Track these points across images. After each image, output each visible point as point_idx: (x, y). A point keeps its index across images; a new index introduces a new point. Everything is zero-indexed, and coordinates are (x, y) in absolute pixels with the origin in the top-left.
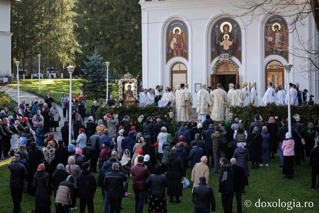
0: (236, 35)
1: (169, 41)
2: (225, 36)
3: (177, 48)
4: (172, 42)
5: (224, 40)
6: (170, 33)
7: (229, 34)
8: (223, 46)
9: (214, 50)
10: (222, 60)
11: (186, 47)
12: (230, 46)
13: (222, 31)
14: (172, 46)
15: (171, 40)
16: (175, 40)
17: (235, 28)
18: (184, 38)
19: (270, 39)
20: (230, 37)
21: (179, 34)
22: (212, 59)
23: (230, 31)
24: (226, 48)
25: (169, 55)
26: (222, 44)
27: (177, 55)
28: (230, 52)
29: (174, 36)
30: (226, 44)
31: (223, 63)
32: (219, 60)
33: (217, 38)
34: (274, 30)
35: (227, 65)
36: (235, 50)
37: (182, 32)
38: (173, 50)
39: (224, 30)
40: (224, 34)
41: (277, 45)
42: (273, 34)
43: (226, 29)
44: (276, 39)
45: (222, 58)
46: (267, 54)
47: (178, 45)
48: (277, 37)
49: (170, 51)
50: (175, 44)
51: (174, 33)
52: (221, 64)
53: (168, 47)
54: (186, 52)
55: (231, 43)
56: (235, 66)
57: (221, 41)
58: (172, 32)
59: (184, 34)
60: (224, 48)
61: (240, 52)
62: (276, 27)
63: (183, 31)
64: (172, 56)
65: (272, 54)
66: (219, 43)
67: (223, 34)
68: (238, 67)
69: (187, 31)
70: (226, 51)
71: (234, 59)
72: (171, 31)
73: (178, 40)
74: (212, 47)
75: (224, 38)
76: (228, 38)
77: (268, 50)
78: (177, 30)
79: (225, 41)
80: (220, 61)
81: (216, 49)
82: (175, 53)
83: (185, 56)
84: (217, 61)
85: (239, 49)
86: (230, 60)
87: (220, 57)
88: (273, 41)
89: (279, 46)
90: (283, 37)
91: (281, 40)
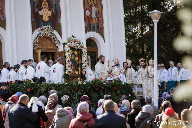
0: (55, 4)
5: (43, 8)
8: (42, 16)
11: (3, 13)
12: (49, 17)
19: (88, 13)
24: (46, 19)
26: (41, 13)
30: (45, 13)
32: (40, 34)
33: (36, 6)
36: (55, 22)
41: (94, 21)
42: (90, 8)
45: (45, 30)
46: (86, 30)
48: (93, 11)
54: (2, 19)
55: (50, 13)
57: (40, 10)
60: (44, 19)
61: (60, 25)
65: (90, 30)
66: (38, 12)
67: (41, 2)
70: (45, 23)
84: (38, 35)
85: (58, 22)
86: (51, 33)
87: (42, 30)
88: (90, 15)
89: (96, 22)
90: (98, 12)
91: (97, 16)
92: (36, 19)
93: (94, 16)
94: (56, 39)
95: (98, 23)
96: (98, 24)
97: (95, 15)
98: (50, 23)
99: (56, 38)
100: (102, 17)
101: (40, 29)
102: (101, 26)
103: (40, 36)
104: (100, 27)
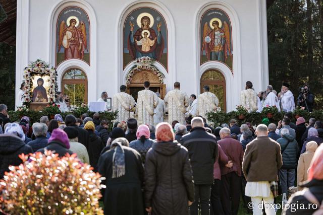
0: (160, 32)
1: (60, 34)
2: (143, 32)
3: (72, 47)
4: (65, 37)
5: (142, 37)
6: (62, 25)
7: (150, 29)
8: (141, 47)
9: (128, 52)
10: (139, 65)
11: (87, 45)
12: (151, 47)
13: (140, 25)
14: (65, 43)
15: (64, 34)
16: (69, 34)
17: (159, 22)
18: (83, 32)
19: (208, 39)
20: (151, 35)
21: (76, 26)
22: (126, 63)
23: (151, 26)
24: (146, 49)
25: (61, 56)
26: (139, 43)
27: (73, 57)
28: (151, 54)
29: (69, 29)
30: (146, 43)
31: (142, 69)
32: (136, 66)
33: (132, 35)
34: (213, 28)
35: (146, 74)
36: (159, 52)
37: (80, 23)
38: (66, 50)
39: (143, 25)
40: (142, 29)
41: (217, 48)
42: (212, 33)
43: (145, 23)
44: (216, 40)
45: (141, 62)
46: (203, 59)
47: (73, 42)
48: (216, 37)
49: (62, 51)
50: (69, 41)
51: (68, 24)
52: (139, 71)
53: (59, 45)
54: (86, 52)
55: (152, 43)
56: (159, 75)
57: (139, 40)
58: (65, 23)
59: (83, 26)
60: (143, 50)
61: (166, 55)
62: (216, 23)
63: (82, 23)
64: (65, 58)
65: (211, 59)
66: (135, 43)
67: (140, 30)
68: (163, 76)
69: (89, 22)
70: (145, 54)
71: (158, 65)
72: (63, 22)
73: (74, 35)
74: (124, 47)
75: (143, 36)
76: (148, 36)
77: (204, 54)
78: (72, 21)
79: (145, 39)
80: (137, 68)
81: (131, 51)
82: (69, 54)
83: (86, 58)
84: (133, 67)
85: (164, 52)
86: (152, 65)
87: (138, 62)
88: (211, 41)
89: (220, 49)
90: (225, 38)
91: (223, 42)
92: (132, 50)
93: (217, 42)
94: (158, 72)
95: (224, 50)
96: (223, 52)
97: (219, 41)
98: (153, 54)
99: (158, 70)
100: (231, 43)
101: (136, 61)
102: (228, 54)
103: (135, 68)
104: (226, 55)
